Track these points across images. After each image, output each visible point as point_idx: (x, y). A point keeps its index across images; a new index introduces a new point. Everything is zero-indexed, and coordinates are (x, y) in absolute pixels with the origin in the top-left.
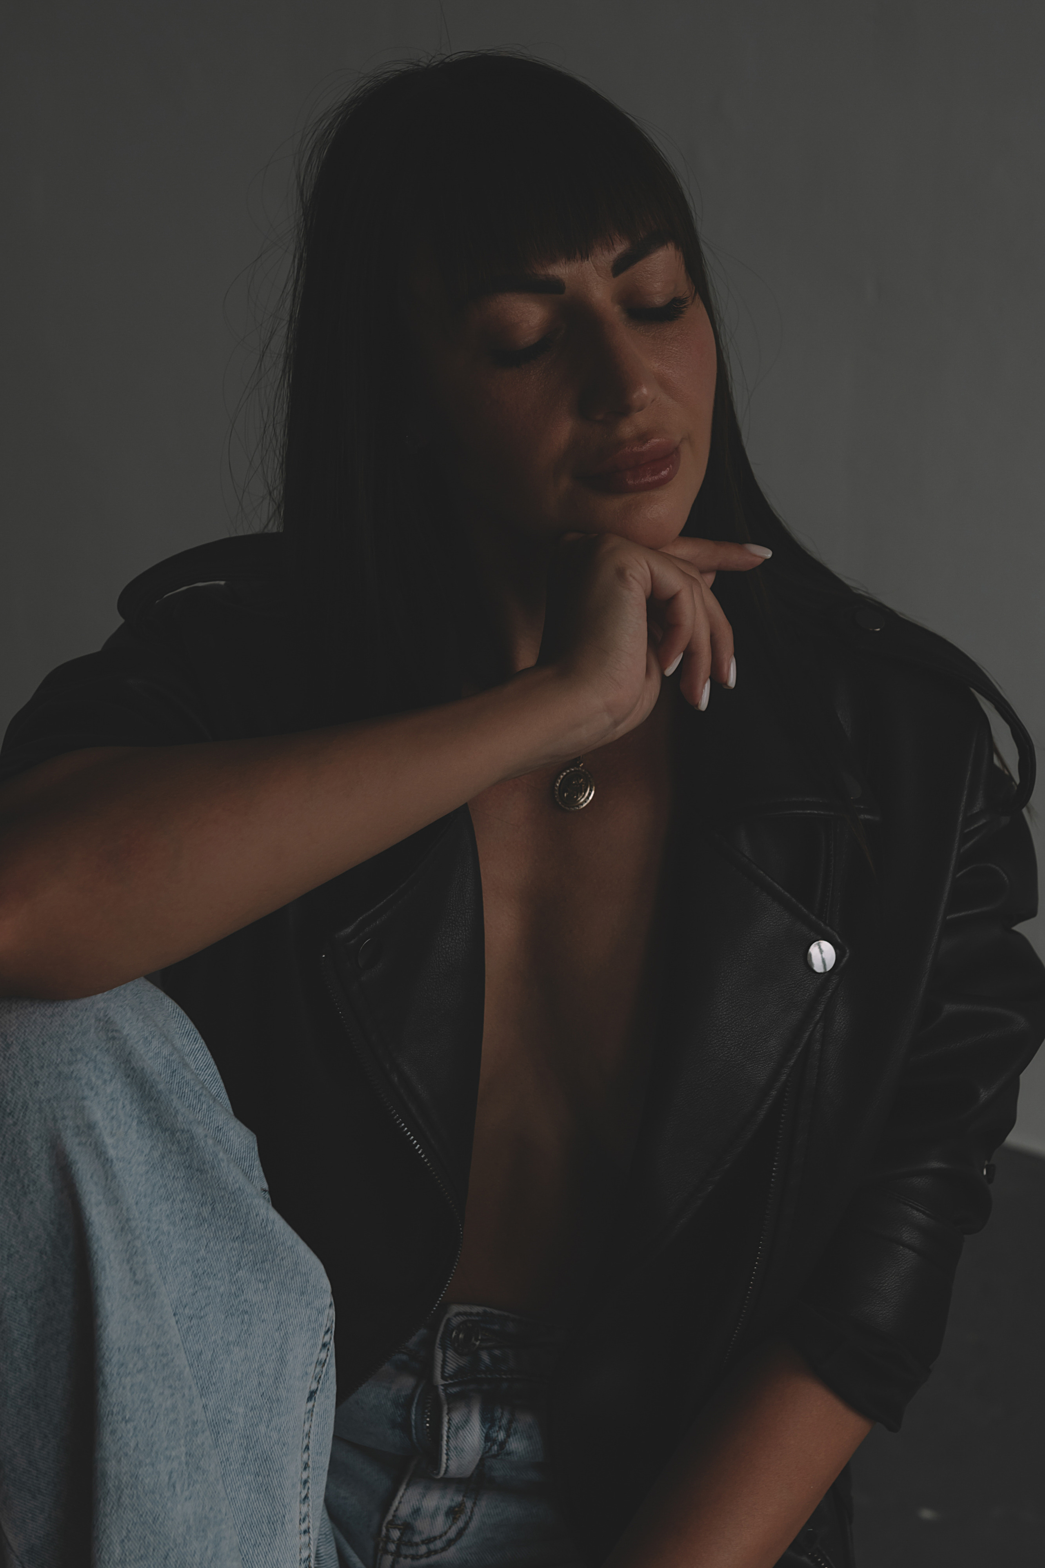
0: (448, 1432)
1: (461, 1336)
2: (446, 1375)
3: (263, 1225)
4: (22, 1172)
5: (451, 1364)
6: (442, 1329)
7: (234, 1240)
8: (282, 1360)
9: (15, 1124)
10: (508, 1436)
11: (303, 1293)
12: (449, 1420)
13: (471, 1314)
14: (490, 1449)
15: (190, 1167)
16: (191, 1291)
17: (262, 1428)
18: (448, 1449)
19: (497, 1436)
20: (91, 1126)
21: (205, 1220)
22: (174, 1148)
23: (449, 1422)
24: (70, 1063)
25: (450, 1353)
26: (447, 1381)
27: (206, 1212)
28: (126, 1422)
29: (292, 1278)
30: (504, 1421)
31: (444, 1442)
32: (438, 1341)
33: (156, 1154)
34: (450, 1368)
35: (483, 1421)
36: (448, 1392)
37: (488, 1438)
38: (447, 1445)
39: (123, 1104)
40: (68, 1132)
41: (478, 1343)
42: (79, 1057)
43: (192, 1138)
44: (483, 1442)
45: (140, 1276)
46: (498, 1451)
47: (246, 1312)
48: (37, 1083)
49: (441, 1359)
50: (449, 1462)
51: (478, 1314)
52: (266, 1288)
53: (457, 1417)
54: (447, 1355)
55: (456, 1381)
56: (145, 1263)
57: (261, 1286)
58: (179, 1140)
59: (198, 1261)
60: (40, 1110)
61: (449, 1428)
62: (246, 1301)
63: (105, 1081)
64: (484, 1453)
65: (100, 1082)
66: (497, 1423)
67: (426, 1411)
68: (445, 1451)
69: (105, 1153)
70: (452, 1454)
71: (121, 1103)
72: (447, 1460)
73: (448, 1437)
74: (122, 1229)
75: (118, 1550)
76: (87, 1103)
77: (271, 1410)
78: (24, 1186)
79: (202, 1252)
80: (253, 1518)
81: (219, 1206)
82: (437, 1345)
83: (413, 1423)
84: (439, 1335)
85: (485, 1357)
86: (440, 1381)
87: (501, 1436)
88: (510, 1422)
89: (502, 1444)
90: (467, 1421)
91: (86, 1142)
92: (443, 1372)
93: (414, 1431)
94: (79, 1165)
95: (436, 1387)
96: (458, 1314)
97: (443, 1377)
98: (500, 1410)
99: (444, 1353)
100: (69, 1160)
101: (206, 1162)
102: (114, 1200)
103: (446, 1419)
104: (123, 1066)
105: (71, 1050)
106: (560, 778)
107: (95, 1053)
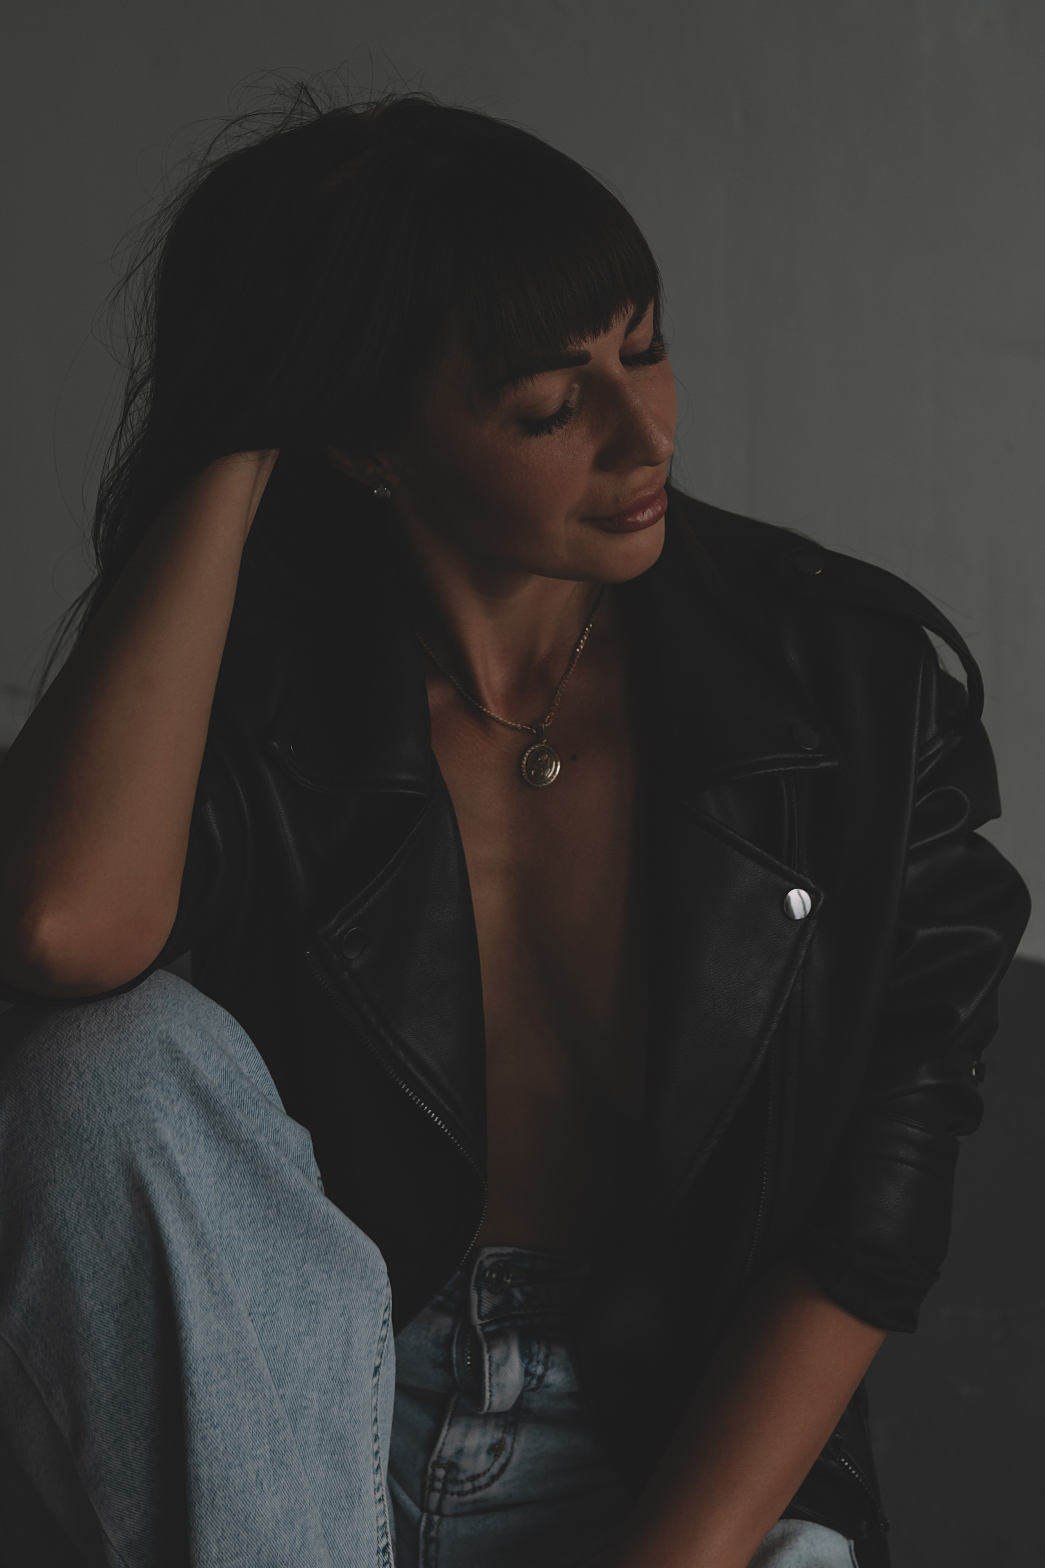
0: (490, 1369)
1: (494, 1276)
2: (483, 1314)
3: (325, 1221)
4: (102, 1194)
5: (486, 1304)
6: (475, 1271)
7: (298, 1237)
8: (348, 1343)
9: (92, 1149)
10: (546, 1369)
11: (362, 1278)
12: (490, 1357)
13: (502, 1255)
14: (529, 1383)
15: (255, 1173)
16: (263, 1290)
17: (335, 1410)
18: (491, 1386)
19: (536, 1371)
20: (163, 1148)
21: (271, 1221)
22: (240, 1158)
23: (490, 1360)
24: (140, 1087)
25: (485, 1293)
26: (483, 1320)
27: (271, 1214)
28: (215, 1427)
29: (353, 1265)
30: (541, 1356)
31: (487, 1380)
32: (473, 1283)
33: (223, 1165)
34: (486, 1307)
35: (523, 1356)
36: (486, 1331)
37: (527, 1373)
38: (490, 1381)
39: (191, 1120)
40: (142, 1154)
41: (509, 1281)
42: (147, 1080)
43: (256, 1147)
44: (523, 1377)
45: (217, 1287)
46: (537, 1384)
47: (313, 1302)
48: (110, 1109)
49: (477, 1299)
50: (492, 1398)
51: (508, 1254)
52: (329, 1277)
53: (497, 1354)
54: (482, 1296)
55: (492, 1319)
56: (221, 1274)
57: (325, 1276)
58: (244, 1150)
59: (267, 1260)
60: (115, 1135)
61: (490, 1366)
62: (312, 1292)
63: (173, 1101)
64: (524, 1387)
65: (168, 1103)
66: (535, 1358)
67: (466, 1349)
68: (487, 1388)
69: (178, 1172)
70: (494, 1390)
71: (188, 1121)
72: (491, 1396)
73: (490, 1374)
74: (198, 1243)
76: (158, 1125)
77: (341, 1391)
78: (104, 1207)
79: (271, 1252)
80: (332, 1494)
81: (283, 1208)
82: (472, 1287)
83: (455, 1362)
84: (474, 1277)
85: (517, 1294)
86: (477, 1321)
87: (540, 1370)
88: (547, 1356)
89: (541, 1378)
90: (507, 1358)
91: (160, 1163)
92: (479, 1312)
93: (455, 1369)
94: (155, 1185)
95: (474, 1327)
96: (490, 1256)
97: (480, 1318)
98: (537, 1346)
99: (479, 1294)
100: (146, 1181)
101: (270, 1168)
102: (189, 1216)
103: (487, 1357)
104: (188, 1085)
105: (139, 1074)
106: (526, 756)
107: (161, 1075)
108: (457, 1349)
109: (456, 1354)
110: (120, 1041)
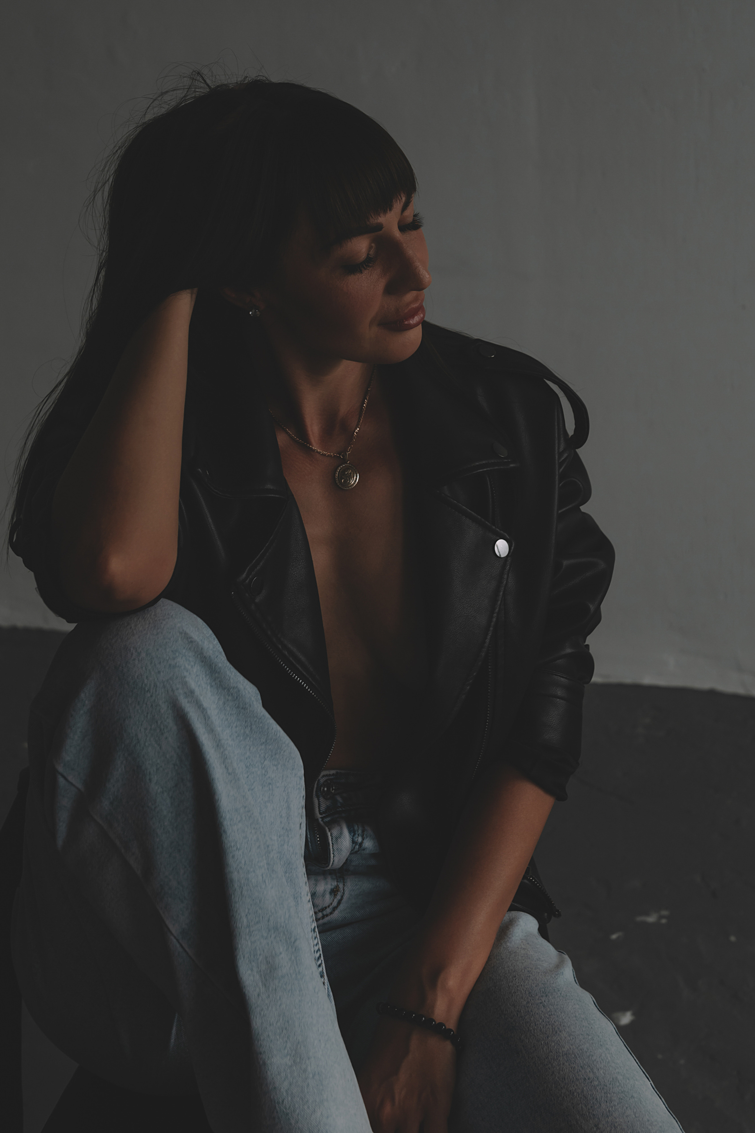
0: (332, 841)
1: (325, 789)
2: (321, 812)
3: (275, 734)
4: (159, 722)
5: (323, 805)
6: (315, 786)
7: (262, 744)
8: (288, 808)
9: (151, 696)
10: (363, 839)
11: (293, 769)
12: (331, 834)
13: (330, 775)
14: (354, 848)
15: (238, 707)
16: (246, 776)
17: (286, 846)
18: (333, 851)
19: (358, 840)
20: (192, 692)
21: (247, 735)
22: (230, 698)
23: (331, 835)
24: (174, 659)
25: (321, 799)
26: (322, 815)
27: (248, 731)
28: (239, 850)
29: (288, 761)
30: (360, 832)
31: (331, 847)
32: (314, 793)
33: (221, 703)
34: (323, 808)
35: (350, 832)
36: (324, 821)
37: (354, 842)
38: (333, 848)
39: (202, 677)
40: (181, 696)
41: (333, 792)
42: (177, 654)
43: (239, 691)
44: (351, 844)
45: (230, 770)
46: (358, 849)
47: (270, 784)
48: (159, 672)
49: (318, 803)
50: (334, 858)
51: (333, 775)
52: (277, 769)
53: (335, 832)
54: (320, 801)
55: (327, 814)
56: (231, 763)
57: (275, 768)
58: (232, 693)
59: (247, 759)
60: (164, 687)
61: (332, 839)
62: (269, 777)
63: (192, 666)
64: (352, 850)
65: (190, 667)
66: (357, 833)
67: (316, 832)
68: (332, 852)
69: (202, 705)
70: (336, 853)
71: (201, 677)
72: (334, 857)
73: (332, 844)
74: (218, 746)
75: (245, 920)
76: (187, 679)
77: (288, 836)
78: (161, 730)
79: (248, 754)
81: (254, 727)
82: (314, 796)
84: (315, 790)
85: (339, 799)
87: (360, 839)
88: (363, 831)
89: (361, 844)
90: (341, 833)
91: (191, 701)
92: (319, 810)
93: (310, 844)
94: (191, 714)
95: (319, 818)
96: (324, 776)
97: (320, 814)
98: (356, 826)
99: (318, 800)
100: (185, 712)
101: (247, 703)
102: (211, 730)
103: (329, 834)
104: (199, 656)
105: (172, 651)
106: (337, 471)
107: (184, 651)
108: (309, 833)
109: (310, 835)
110: (157, 634)
